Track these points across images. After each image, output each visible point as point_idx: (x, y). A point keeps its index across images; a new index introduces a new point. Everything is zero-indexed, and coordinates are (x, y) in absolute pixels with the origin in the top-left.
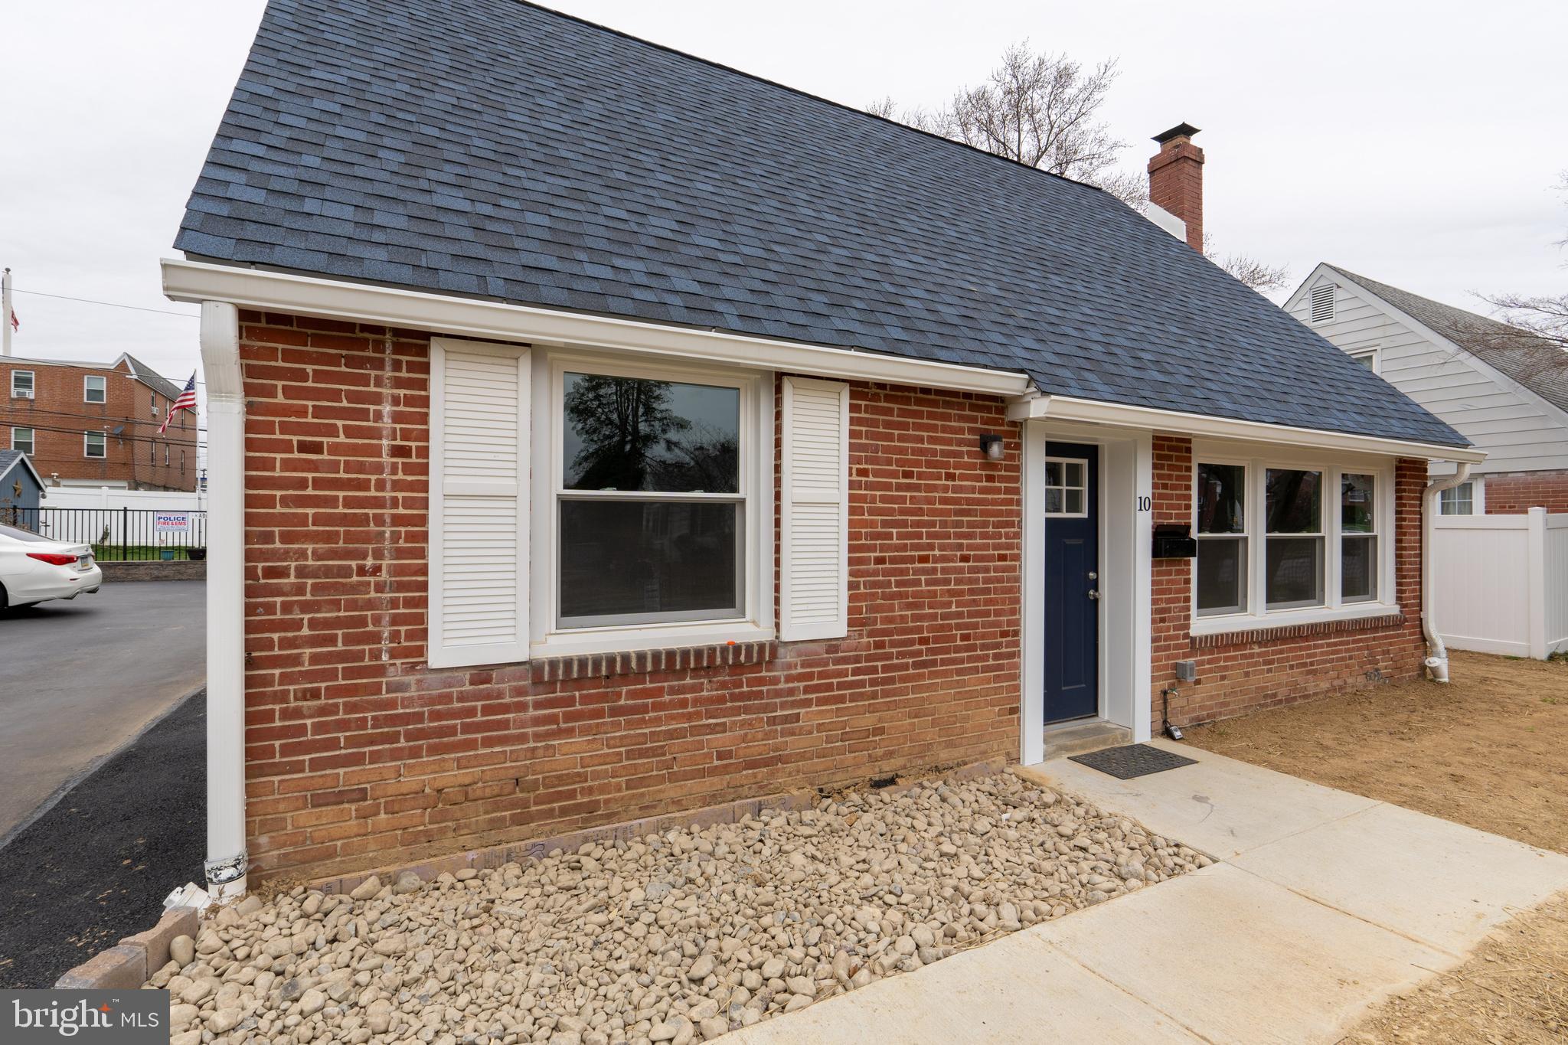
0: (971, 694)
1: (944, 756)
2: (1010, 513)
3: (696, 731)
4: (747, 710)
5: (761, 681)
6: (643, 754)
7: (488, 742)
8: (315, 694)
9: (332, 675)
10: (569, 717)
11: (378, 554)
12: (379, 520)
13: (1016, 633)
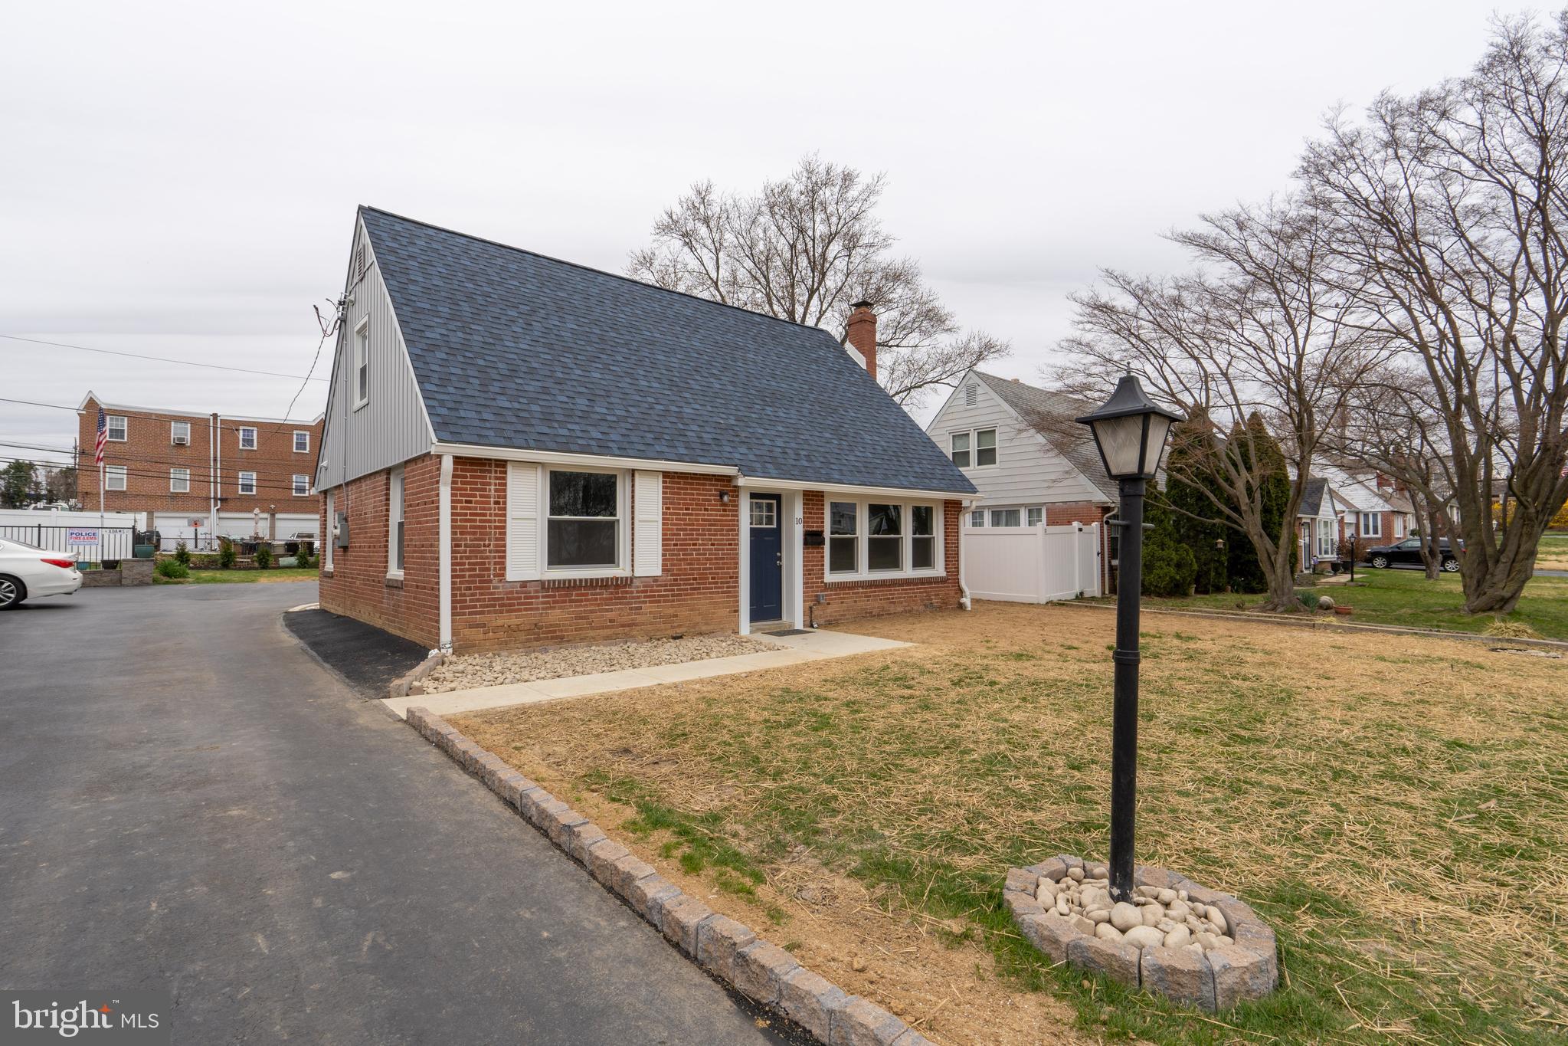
0: (716, 603)
1: (704, 628)
2: (734, 525)
3: (601, 610)
4: (620, 604)
5: (626, 592)
6: (581, 618)
7: (526, 610)
8: (470, 589)
9: (475, 582)
10: (554, 602)
11: (490, 540)
12: (490, 527)
13: (737, 577)
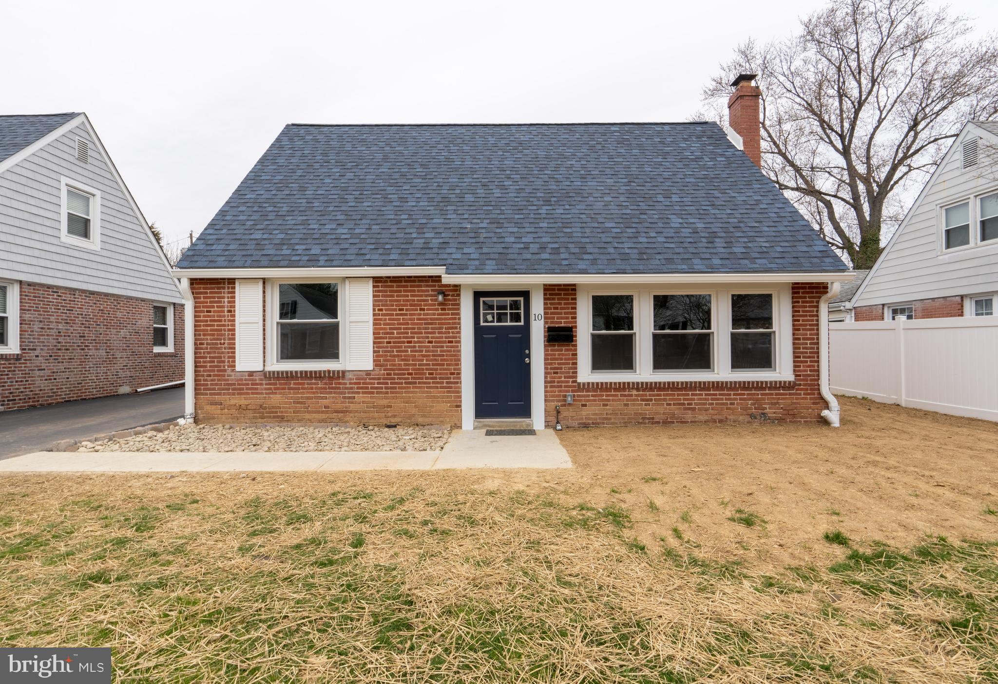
0: (434, 397)
2: (455, 323)
3: (316, 398)
4: (335, 393)
5: (340, 384)
6: (298, 403)
7: (253, 393)
8: (210, 376)
9: (214, 371)
10: (276, 389)
11: (224, 340)
12: (225, 330)
13: (459, 374)
